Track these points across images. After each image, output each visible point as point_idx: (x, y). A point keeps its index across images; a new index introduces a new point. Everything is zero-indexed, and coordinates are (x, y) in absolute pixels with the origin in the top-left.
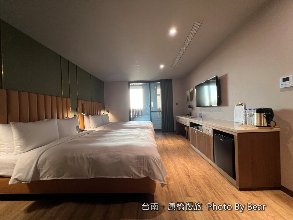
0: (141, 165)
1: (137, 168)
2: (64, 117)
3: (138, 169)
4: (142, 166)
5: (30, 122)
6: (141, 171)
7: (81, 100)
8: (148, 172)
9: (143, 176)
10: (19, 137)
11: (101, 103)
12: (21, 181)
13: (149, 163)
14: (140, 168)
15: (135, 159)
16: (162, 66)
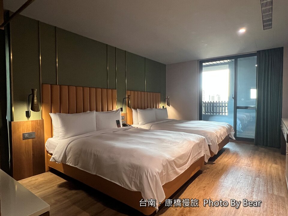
0: (133, 175)
1: (128, 178)
2: (109, 110)
3: (130, 179)
4: (134, 178)
5: (76, 113)
6: (132, 182)
7: (130, 91)
8: (139, 186)
9: (134, 189)
10: (61, 126)
11: (160, 94)
12: (56, 161)
13: (141, 176)
14: (132, 178)
15: (129, 166)
16: (242, 31)
